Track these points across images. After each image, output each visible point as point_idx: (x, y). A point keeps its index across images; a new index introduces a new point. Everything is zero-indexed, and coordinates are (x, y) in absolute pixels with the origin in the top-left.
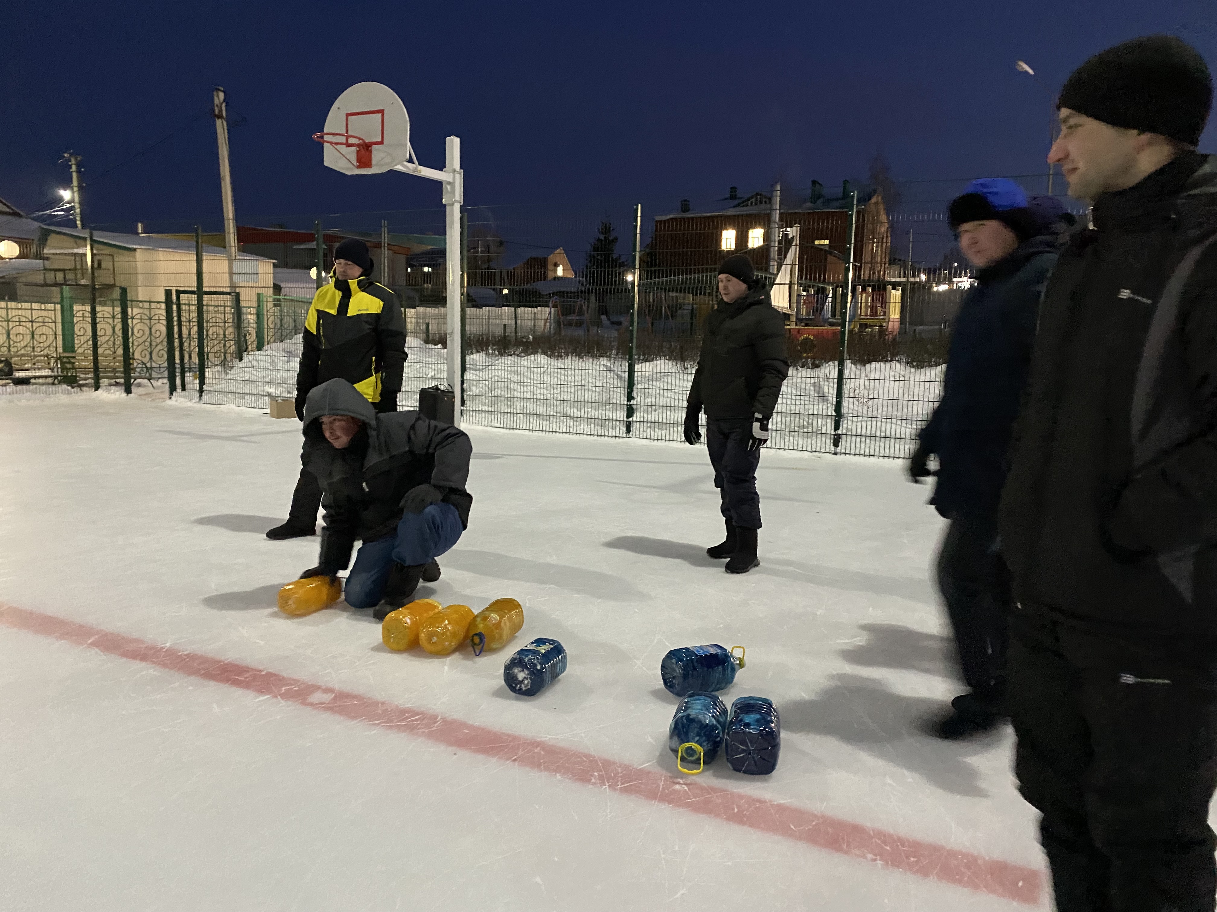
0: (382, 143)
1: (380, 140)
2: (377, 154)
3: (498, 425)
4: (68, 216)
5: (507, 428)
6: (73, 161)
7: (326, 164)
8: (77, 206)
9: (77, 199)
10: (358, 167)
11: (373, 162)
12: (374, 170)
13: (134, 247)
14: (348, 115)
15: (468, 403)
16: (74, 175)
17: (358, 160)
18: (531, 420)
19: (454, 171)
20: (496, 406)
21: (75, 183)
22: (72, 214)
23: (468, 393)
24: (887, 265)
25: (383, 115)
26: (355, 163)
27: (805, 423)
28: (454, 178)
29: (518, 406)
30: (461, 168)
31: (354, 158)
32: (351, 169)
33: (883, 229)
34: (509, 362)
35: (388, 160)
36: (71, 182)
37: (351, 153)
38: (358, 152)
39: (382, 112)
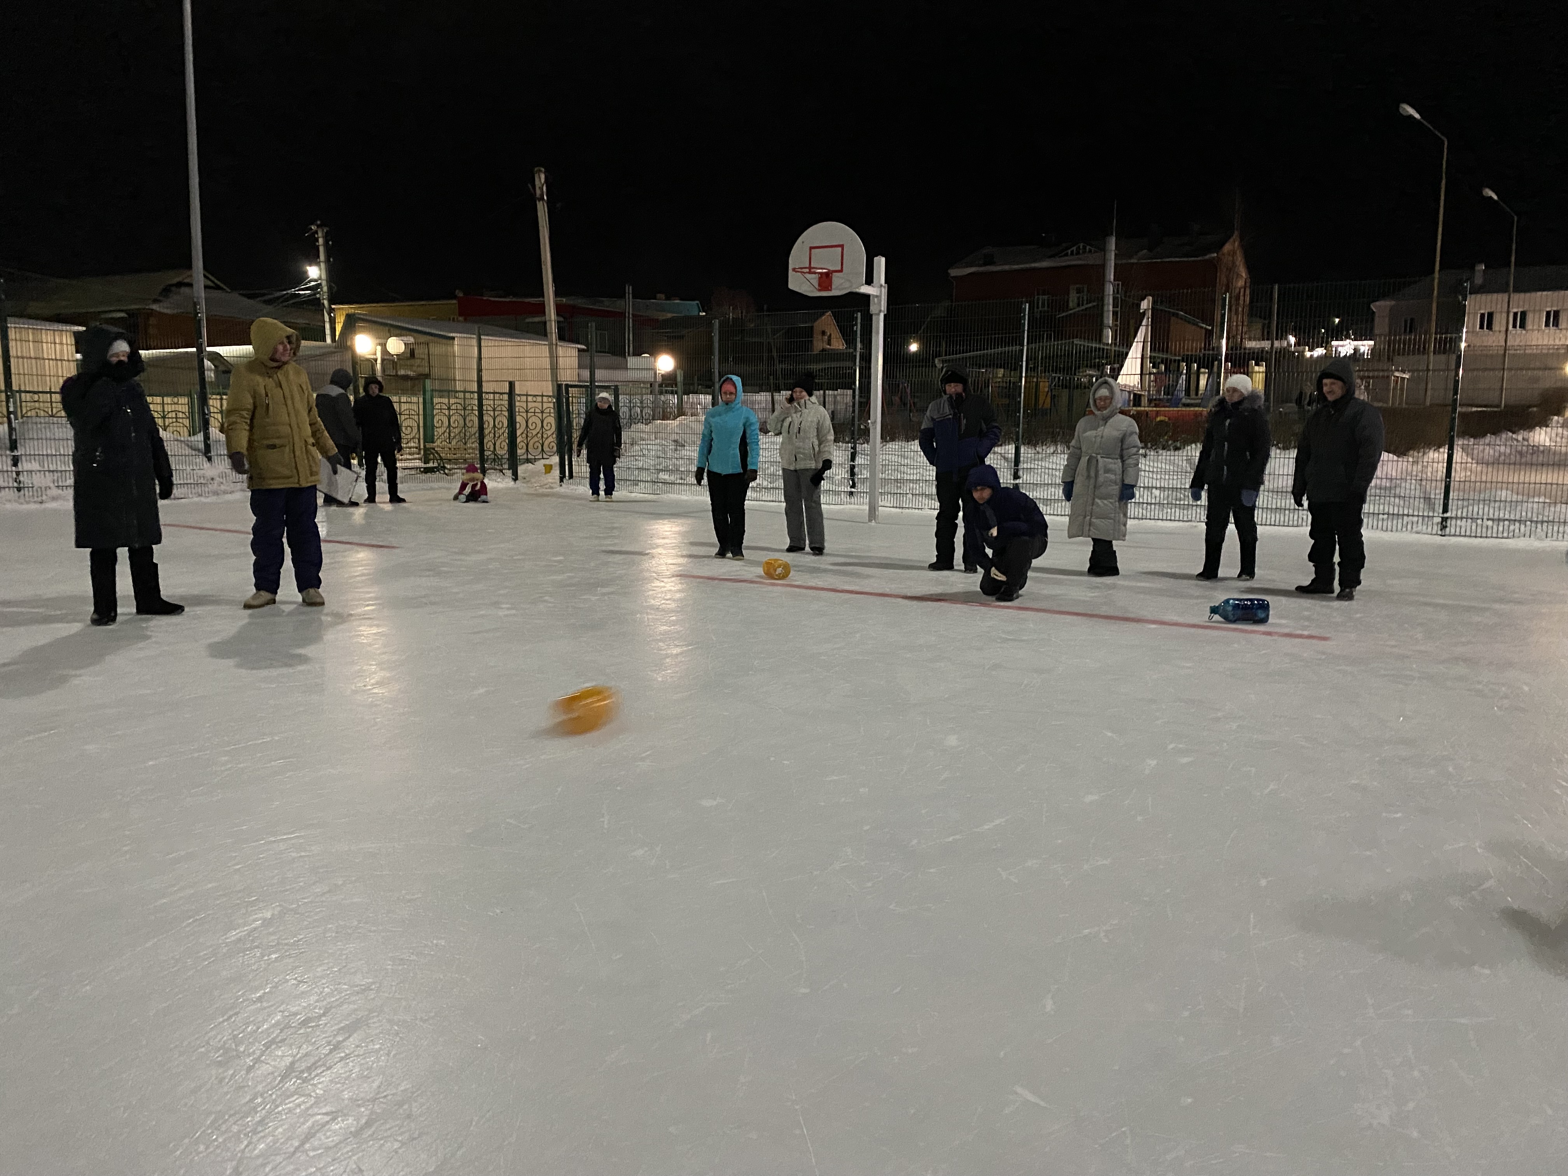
0: (841, 271)
1: (840, 269)
2: (836, 280)
3: (889, 505)
4: (315, 294)
5: (896, 507)
6: (320, 234)
7: (791, 286)
8: (324, 283)
9: (324, 276)
10: (820, 290)
11: (833, 287)
12: (834, 292)
13: (451, 335)
14: (811, 248)
15: (858, 485)
16: (321, 249)
17: (820, 285)
18: (920, 499)
19: (881, 286)
20: (886, 487)
21: (322, 257)
22: (319, 293)
23: (859, 477)
24: (1245, 329)
25: (843, 250)
26: (817, 287)
27: (1182, 496)
28: (881, 291)
29: (905, 489)
30: (885, 283)
31: (816, 283)
32: (812, 291)
33: (1241, 283)
34: (897, 447)
35: (847, 285)
36: (318, 257)
37: (814, 279)
38: (820, 278)
39: (842, 246)
